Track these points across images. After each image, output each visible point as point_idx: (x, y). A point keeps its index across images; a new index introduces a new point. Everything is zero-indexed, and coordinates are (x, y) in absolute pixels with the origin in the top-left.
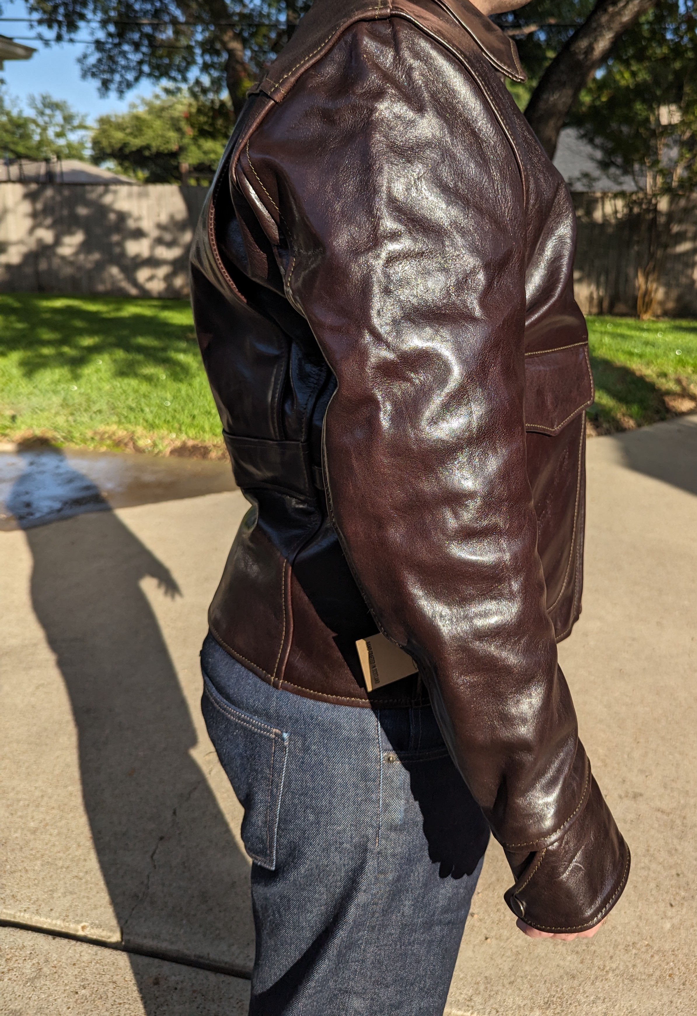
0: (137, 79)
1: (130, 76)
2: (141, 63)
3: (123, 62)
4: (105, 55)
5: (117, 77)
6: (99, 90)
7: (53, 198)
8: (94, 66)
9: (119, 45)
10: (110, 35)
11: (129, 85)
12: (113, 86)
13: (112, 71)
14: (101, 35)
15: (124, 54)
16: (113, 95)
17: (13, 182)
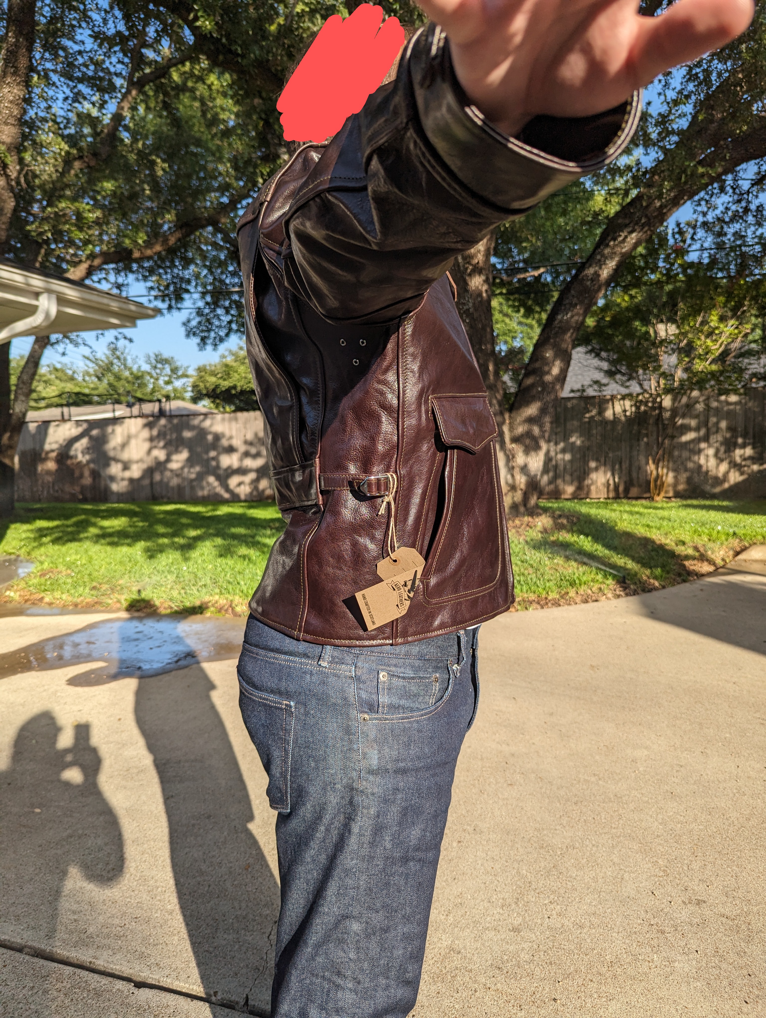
0: (227, 335)
1: (222, 333)
2: (230, 322)
3: (217, 323)
4: (204, 319)
5: (212, 335)
6: (199, 344)
7: (165, 426)
8: (195, 327)
9: (214, 310)
10: (207, 303)
11: (221, 340)
12: (209, 341)
13: (209, 331)
14: (201, 304)
15: (218, 317)
16: (209, 348)
17: (136, 417)
